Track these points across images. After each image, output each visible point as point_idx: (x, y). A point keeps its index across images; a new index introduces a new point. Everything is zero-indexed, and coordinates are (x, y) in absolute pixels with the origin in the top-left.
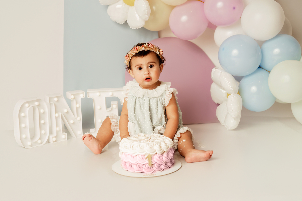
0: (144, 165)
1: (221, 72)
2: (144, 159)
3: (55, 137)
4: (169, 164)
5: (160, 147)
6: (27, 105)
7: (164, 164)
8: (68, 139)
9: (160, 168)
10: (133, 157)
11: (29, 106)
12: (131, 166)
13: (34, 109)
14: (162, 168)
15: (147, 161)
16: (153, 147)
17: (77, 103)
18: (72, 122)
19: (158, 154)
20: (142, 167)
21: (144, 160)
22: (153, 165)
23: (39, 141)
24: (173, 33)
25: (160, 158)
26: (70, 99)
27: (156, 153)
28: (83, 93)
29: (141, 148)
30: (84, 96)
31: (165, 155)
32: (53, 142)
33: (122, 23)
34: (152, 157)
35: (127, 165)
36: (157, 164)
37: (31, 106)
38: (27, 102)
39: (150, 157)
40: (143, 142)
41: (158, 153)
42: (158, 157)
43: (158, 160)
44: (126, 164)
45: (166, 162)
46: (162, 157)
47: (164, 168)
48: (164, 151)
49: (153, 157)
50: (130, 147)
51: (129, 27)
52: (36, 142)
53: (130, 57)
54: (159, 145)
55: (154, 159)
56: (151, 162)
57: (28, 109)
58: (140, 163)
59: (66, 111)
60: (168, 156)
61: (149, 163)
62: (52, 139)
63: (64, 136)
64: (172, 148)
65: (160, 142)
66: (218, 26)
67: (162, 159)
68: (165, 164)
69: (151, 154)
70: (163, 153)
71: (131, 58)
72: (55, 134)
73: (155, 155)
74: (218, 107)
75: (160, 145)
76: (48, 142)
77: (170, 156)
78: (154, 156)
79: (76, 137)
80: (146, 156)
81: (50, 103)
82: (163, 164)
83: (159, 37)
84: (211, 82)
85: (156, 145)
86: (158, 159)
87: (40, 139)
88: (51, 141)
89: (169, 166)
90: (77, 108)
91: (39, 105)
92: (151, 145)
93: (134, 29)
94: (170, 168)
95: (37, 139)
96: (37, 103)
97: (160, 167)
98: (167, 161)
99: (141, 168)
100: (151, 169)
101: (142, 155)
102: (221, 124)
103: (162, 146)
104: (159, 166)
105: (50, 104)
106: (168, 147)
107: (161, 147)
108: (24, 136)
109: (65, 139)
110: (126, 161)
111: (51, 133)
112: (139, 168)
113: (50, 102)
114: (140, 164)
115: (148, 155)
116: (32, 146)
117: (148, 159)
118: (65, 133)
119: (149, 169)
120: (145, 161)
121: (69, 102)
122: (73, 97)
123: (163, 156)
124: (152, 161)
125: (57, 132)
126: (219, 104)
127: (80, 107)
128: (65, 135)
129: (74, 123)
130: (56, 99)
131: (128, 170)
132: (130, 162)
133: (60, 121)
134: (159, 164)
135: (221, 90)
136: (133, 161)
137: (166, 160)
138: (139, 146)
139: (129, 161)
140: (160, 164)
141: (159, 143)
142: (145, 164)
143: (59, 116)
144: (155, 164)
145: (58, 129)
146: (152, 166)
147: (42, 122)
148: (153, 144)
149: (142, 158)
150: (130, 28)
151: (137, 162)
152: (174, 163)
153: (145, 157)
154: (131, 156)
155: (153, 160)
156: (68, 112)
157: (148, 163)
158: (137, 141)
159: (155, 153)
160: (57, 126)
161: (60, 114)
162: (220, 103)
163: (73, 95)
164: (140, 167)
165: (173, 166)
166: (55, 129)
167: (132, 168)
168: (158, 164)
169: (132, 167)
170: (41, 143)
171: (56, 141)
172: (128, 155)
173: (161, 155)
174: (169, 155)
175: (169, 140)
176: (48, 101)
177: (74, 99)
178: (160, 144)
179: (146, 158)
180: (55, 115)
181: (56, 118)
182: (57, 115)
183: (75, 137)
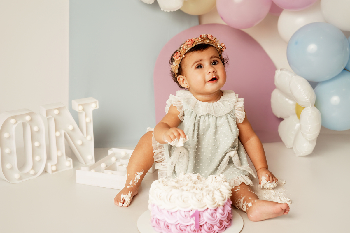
0: (187, 226)
1: (290, 75)
2: (187, 218)
3: (55, 165)
4: (225, 223)
5: (213, 200)
6: (13, 121)
7: (218, 225)
8: (74, 165)
9: (213, 230)
10: (171, 214)
11: (16, 122)
12: (168, 226)
13: (24, 125)
14: (215, 231)
15: (193, 221)
16: (202, 199)
17: (86, 116)
18: (79, 143)
19: (210, 210)
20: (185, 230)
21: (189, 218)
22: (202, 226)
23: (32, 172)
24: (222, 18)
25: (212, 215)
26: (77, 110)
27: (208, 208)
28: (95, 102)
29: (184, 201)
30: (96, 107)
31: (220, 211)
32: (53, 171)
33: (151, 3)
34: (200, 214)
35: (162, 224)
36: (207, 224)
37: (20, 122)
38: (13, 117)
39: (197, 215)
40: (187, 190)
41: (210, 208)
42: (210, 215)
43: (209, 219)
44: (160, 223)
45: (222, 221)
46: (216, 214)
47: (218, 230)
48: (219, 205)
49: (202, 214)
50: (167, 199)
51: (160, 8)
52: (28, 173)
53: (183, 54)
54: (211, 195)
55: (203, 217)
56: (199, 222)
57: (14, 127)
58: (181, 223)
59: (70, 128)
60: (223, 210)
61: (196, 224)
62: (51, 168)
63: (68, 163)
64: (230, 198)
65: (212, 189)
66: (284, 9)
67: (215, 216)
68: (220, 224)
69: (199, 210)
70: (218, 207)
71: (184, 56)
72: (55, 161)
73: (206, 211)
74: (282, 123)
75: (213, 196)
76: (45, 171)
77: (227, 211)
78: (204, 214)
79: (86, 163)
80: (191, 213)
81: (48, 117)
82: (216, 224)
83: (200, 23)
84: (273, 87)
85: (208, 195)
86: (210, 217)
87: (33, 168)
88: (49, 171)
89: (226, 226)
90: (87, 123)
91: (31, 120)
92: (200, 196)
93: (167, 12)
94: (227, 229)
95: (28, 169)
96: (28, 118)
97: (211, 229)
98: (223, 219)
99: (182, 231)
100: (198, 232)
101: (184, 212)
102: (286, 146)
103: (215, 196)
104: (211, 227)
105: (48, 119)
106: (225, 198)
107: (214, 198)
108: (8, 166)
109: (70, 166)
110: (159, 218)
111: (49, 158)
112: (180, 231)
113: (47, 115)
114: (181, 225)
115: (194, 211)
116: (20, 178)
117: (194, 218)
118: (70, 159)
119: (195, 232)
120: (190, 221)
121: (76, 116)
122: (81, 108)
123: (217, 212)
124: (200, 220)
125: (59, 158)
126: (281, 119)
127: (91, 121)
128: (69, 161)
129: (83, 144)
130: (56, 112)
131: (162, 232)
132: (166, 221)
133: (63, 141)
134: (211, 225)
135: (287, 100)
136: (170, 221)
137: (222, 217)
138: (181, 197)
139: (164, 219)
140: (213, 224)
141: (211, 192)
142: (189, 225)
143: (61, 135)
144: (205, 226)
145: (59, 154)
146: (200, 228)
147: (36, 144)
148: (203, 194)
149: (186, 216)
150: (162, 9)
151: (177, 221)
152: (231, 218)
153: (189, 214)
154: (168, 211)
155: (202, 219)
156: (74, 130)
157: (193, 224)
158: (176, 188)
159: (206, 208)
160: (58, 148)
161: (63, 132)
162: (283, 118)
163: (81, 105)
164: (182, 229)
165: (231, 226)
166: (55, 154)
167: (169, 230)
168: (209, 225)
169: (169, 228)
170: (35, 174)
171: (56, 170)
172: (164, 209)
173: (215, 211)
174: (225, 209)
175: (225, 186)
176: (45, 115)
177: (82, 111)
178: (213, 193)
179: (192, 216)
180: (54, 134)
181: (57, 138)
182: (58, 134)
183: (84, 163)
